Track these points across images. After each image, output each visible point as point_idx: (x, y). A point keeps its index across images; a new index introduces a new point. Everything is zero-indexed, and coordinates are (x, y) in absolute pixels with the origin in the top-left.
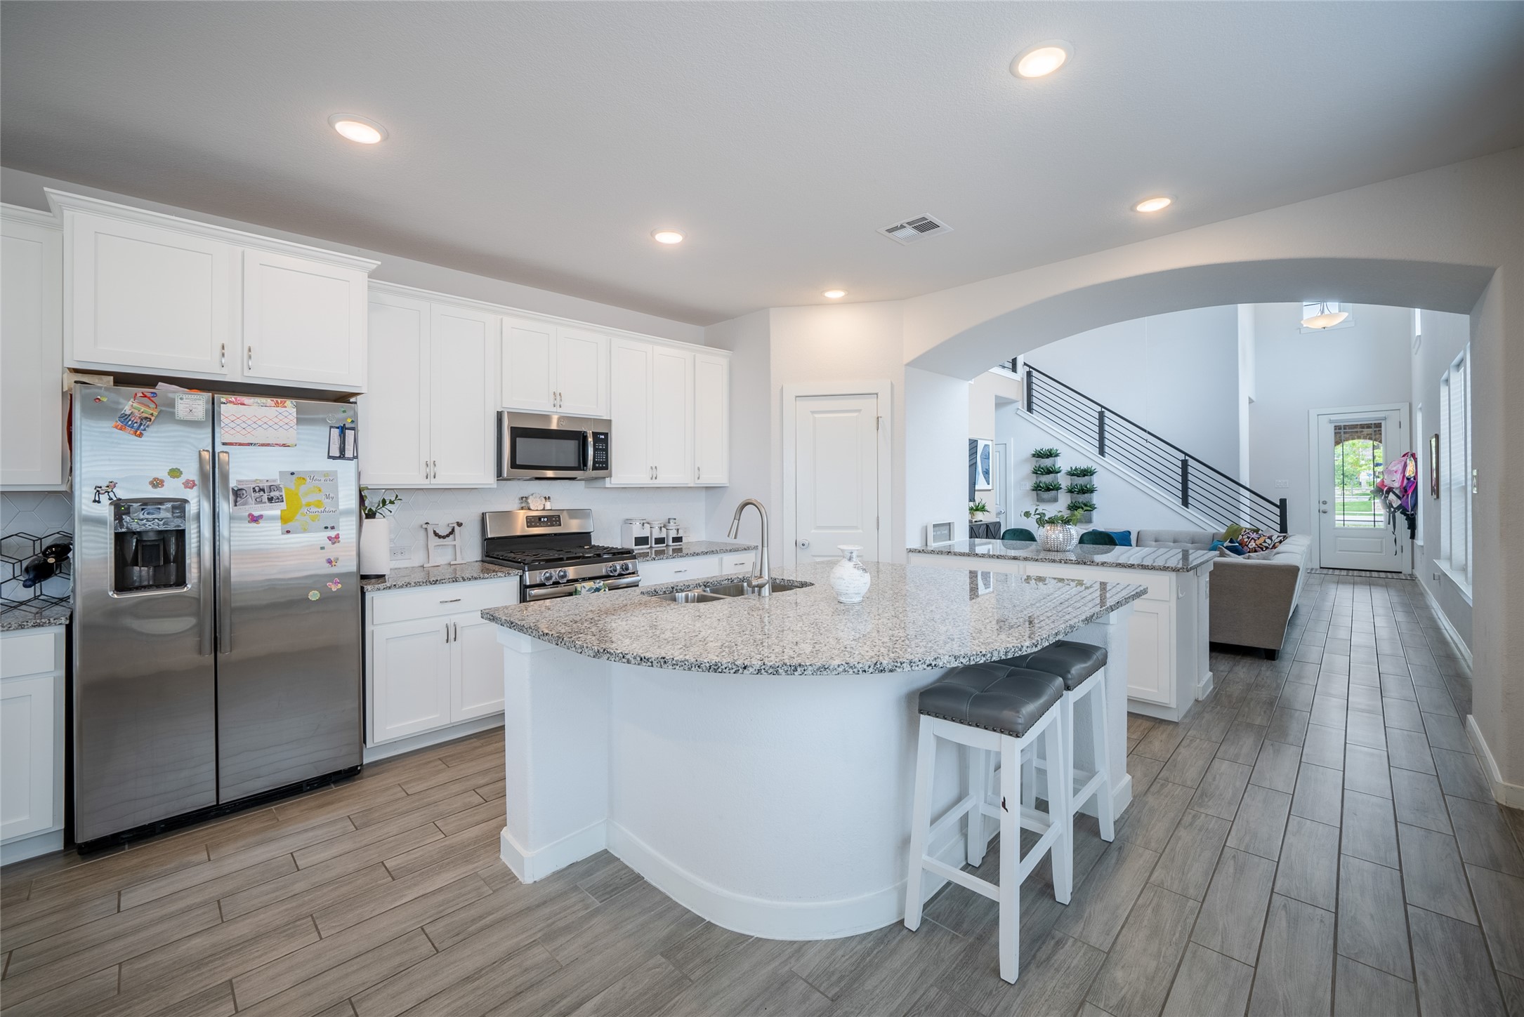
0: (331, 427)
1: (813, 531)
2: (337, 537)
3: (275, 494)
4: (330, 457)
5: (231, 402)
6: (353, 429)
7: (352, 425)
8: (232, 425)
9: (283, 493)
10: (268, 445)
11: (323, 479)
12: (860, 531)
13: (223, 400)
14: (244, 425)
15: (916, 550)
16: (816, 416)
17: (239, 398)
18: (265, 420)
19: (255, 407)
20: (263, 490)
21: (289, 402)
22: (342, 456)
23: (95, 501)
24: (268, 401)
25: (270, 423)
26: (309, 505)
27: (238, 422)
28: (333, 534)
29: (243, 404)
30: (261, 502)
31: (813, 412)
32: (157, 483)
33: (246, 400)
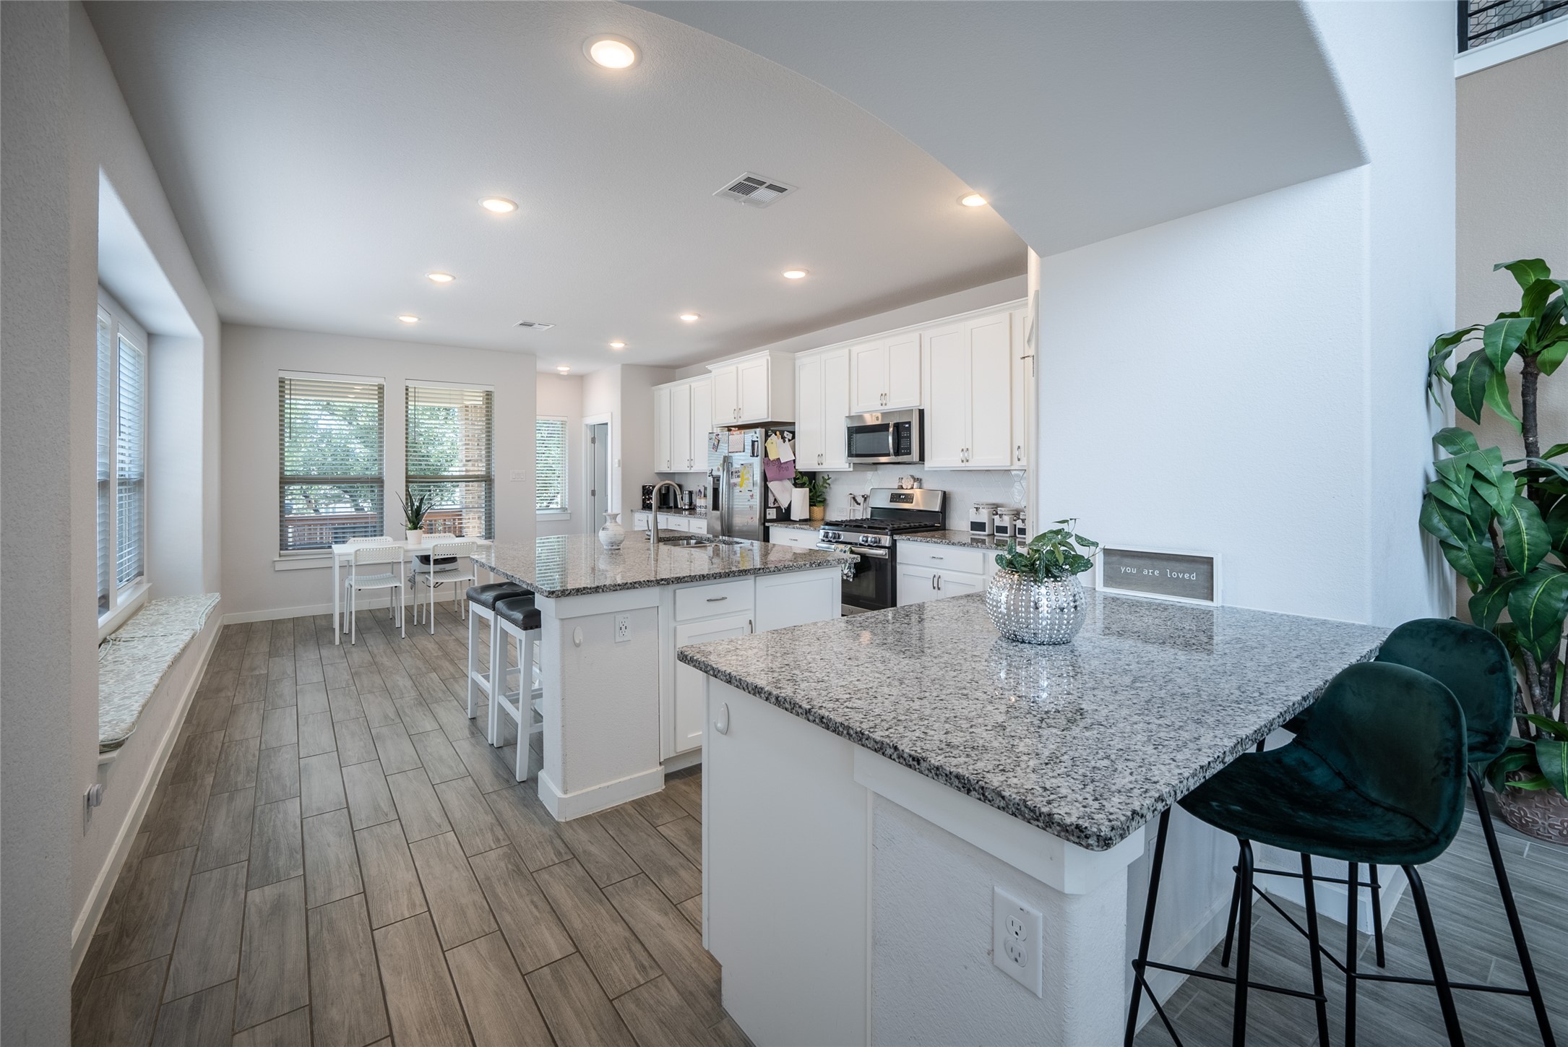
3: (739, 474)
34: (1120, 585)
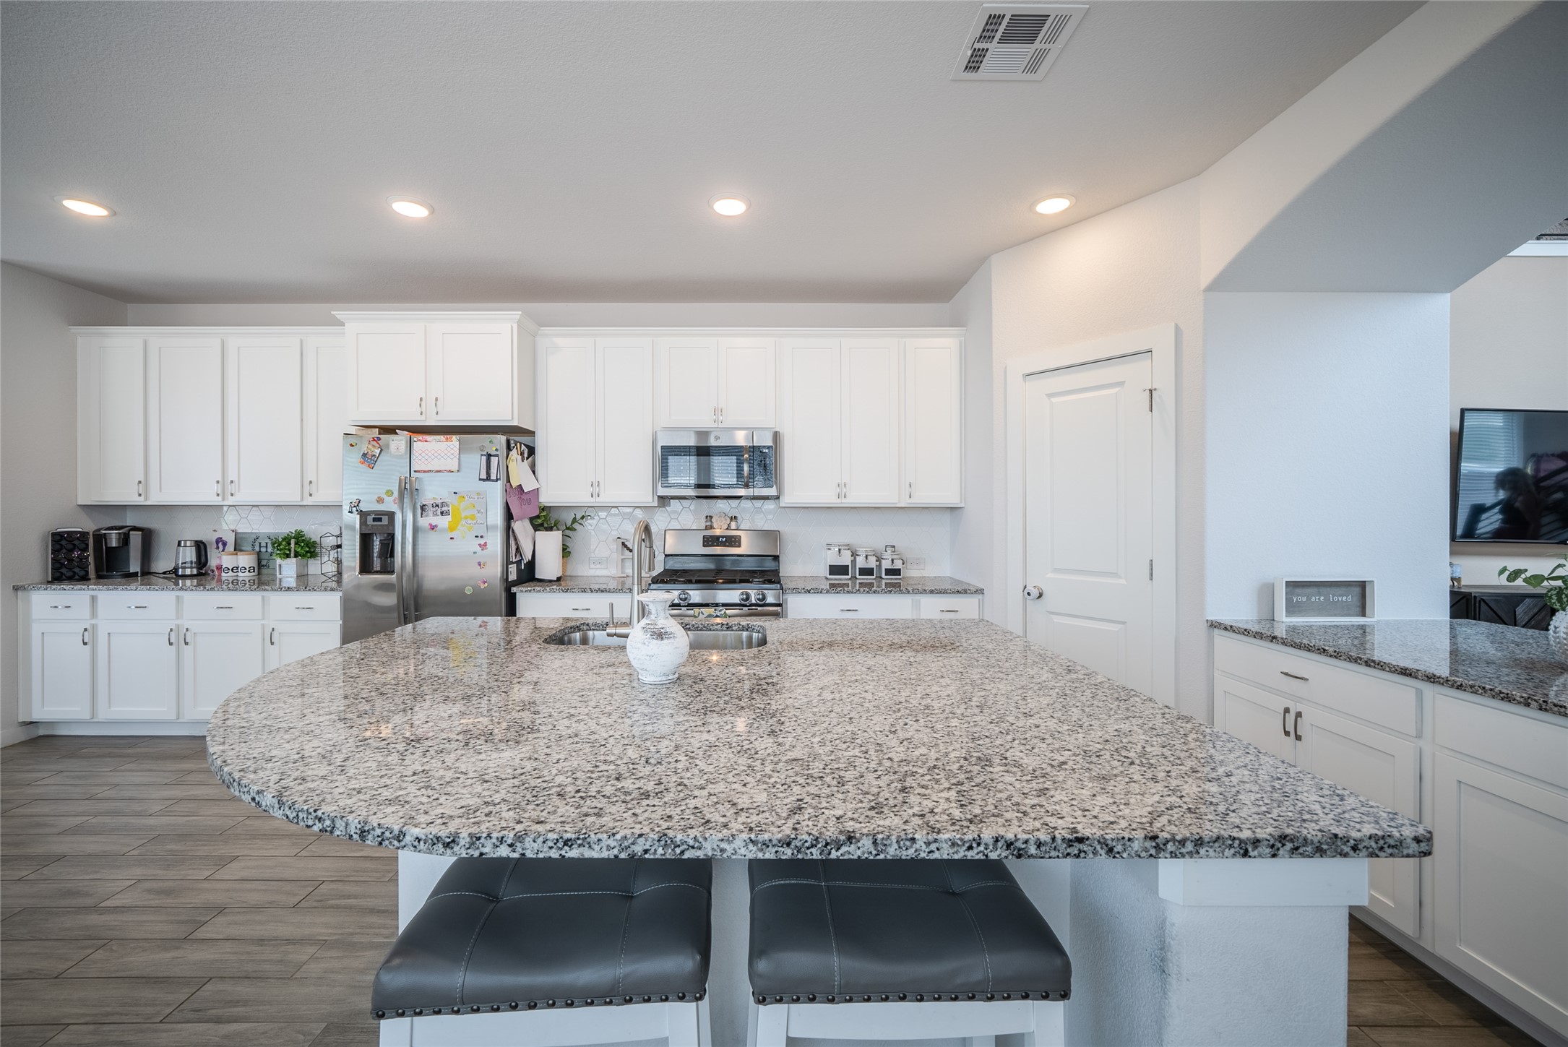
0: (482, 455)
1: (1050, 575)
2: (485, 544)
3: (445, 509)
4: (480, 480)
5: (420, 440)
6: (497, 456)
7: (496, 453)
8: (420, 457)
9: (450, 509)
10: (440, 471)
11: (476, 497)
12: (1123, 581)
13: (415, 439)
14: (426, 457)
15: (1220, 624)
16: (1054, 400)
17: (424, 437)
18: (439, 452)
19: (435, 443)
20: (437, 506)
21: (454, 438)
22: (488, 479)
23: (349, 512)
24: (442, 437)
25: (442, 454)
26: (466, 518)
27: (423, 455)
28: (482, 542)
29: (426, 441)
30: (436, 515)
31: (1050, 396)
32: (380, 500)
33: (429, 438)
34: (1292, 614)
